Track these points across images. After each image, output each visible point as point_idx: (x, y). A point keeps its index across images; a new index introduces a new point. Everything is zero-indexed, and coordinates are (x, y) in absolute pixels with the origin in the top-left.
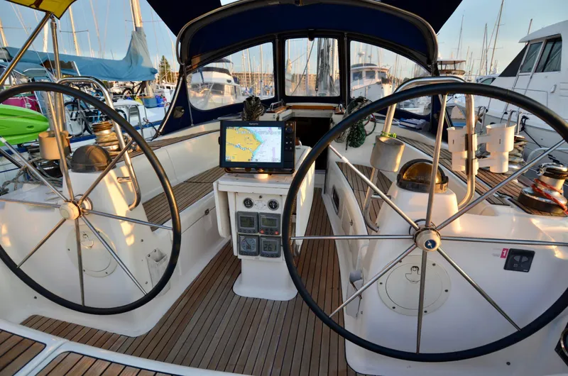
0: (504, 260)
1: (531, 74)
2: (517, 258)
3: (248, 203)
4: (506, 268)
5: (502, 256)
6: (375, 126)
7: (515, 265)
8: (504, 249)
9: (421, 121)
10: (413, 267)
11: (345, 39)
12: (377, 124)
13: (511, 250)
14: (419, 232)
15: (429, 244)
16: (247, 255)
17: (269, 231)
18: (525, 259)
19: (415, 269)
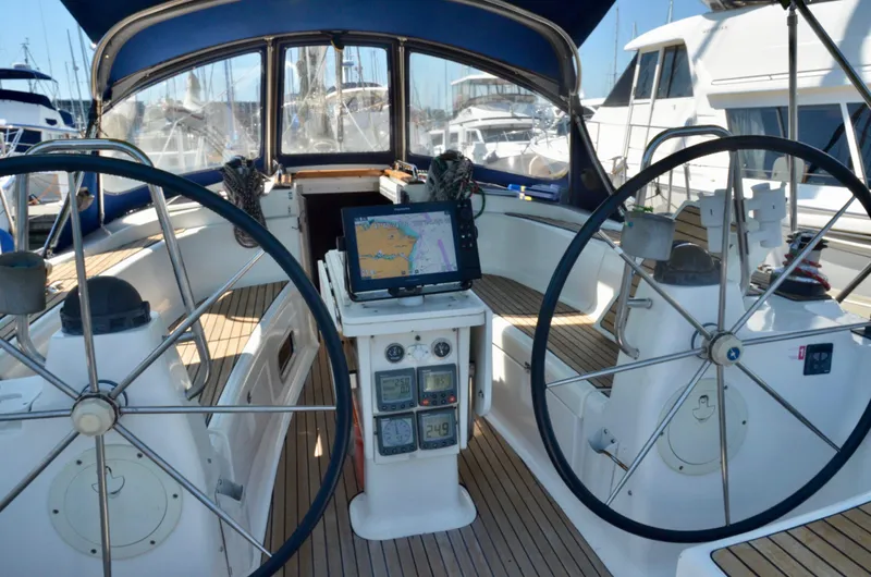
0: (802, 362)
1: (650, 101)
2: (816, 356)
3: (395, 352)
4: (806, 373)
5: (800, 358)
6: (484, 201)
7: (816, 367)
8: (801, 348)
9: (553, 188)
10: (703, 397)
11: (401, 50)
12: (487, 197)
13: (808, 346)
14: (712, 340)
15: (733, 354)
16: (397, 453)
17: (439, 399)
18: (824, 355)
19: (703, 400)
